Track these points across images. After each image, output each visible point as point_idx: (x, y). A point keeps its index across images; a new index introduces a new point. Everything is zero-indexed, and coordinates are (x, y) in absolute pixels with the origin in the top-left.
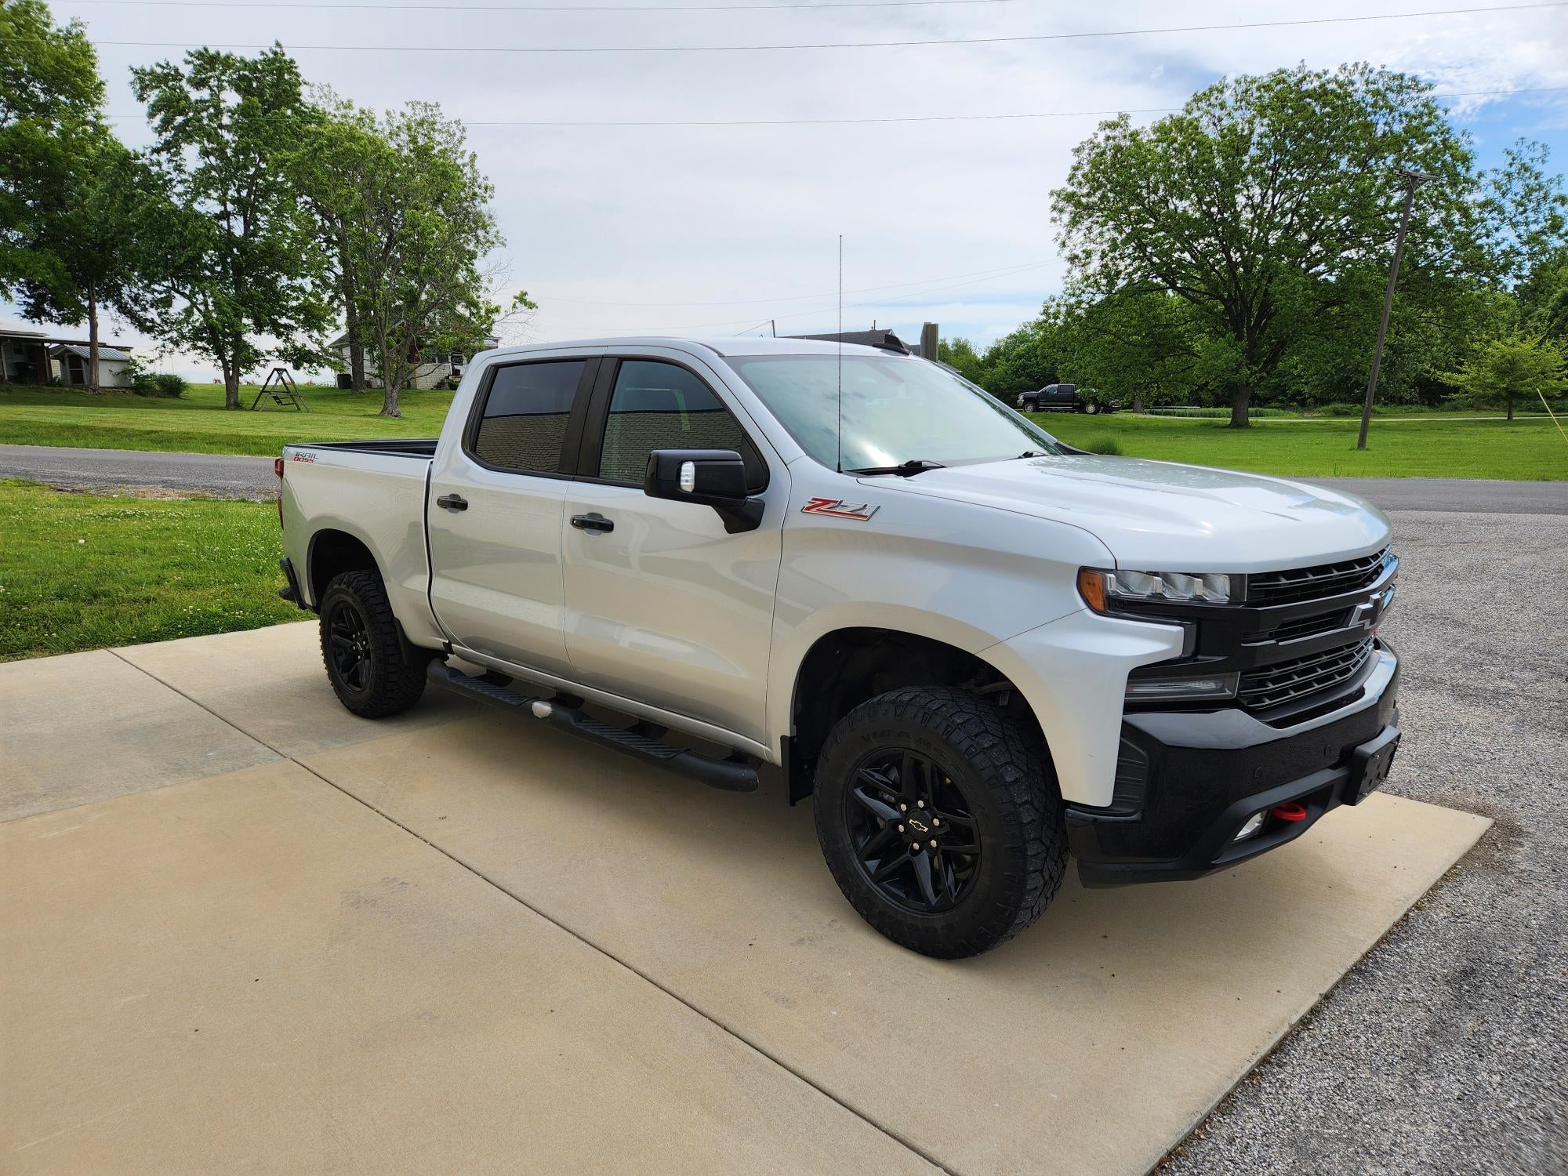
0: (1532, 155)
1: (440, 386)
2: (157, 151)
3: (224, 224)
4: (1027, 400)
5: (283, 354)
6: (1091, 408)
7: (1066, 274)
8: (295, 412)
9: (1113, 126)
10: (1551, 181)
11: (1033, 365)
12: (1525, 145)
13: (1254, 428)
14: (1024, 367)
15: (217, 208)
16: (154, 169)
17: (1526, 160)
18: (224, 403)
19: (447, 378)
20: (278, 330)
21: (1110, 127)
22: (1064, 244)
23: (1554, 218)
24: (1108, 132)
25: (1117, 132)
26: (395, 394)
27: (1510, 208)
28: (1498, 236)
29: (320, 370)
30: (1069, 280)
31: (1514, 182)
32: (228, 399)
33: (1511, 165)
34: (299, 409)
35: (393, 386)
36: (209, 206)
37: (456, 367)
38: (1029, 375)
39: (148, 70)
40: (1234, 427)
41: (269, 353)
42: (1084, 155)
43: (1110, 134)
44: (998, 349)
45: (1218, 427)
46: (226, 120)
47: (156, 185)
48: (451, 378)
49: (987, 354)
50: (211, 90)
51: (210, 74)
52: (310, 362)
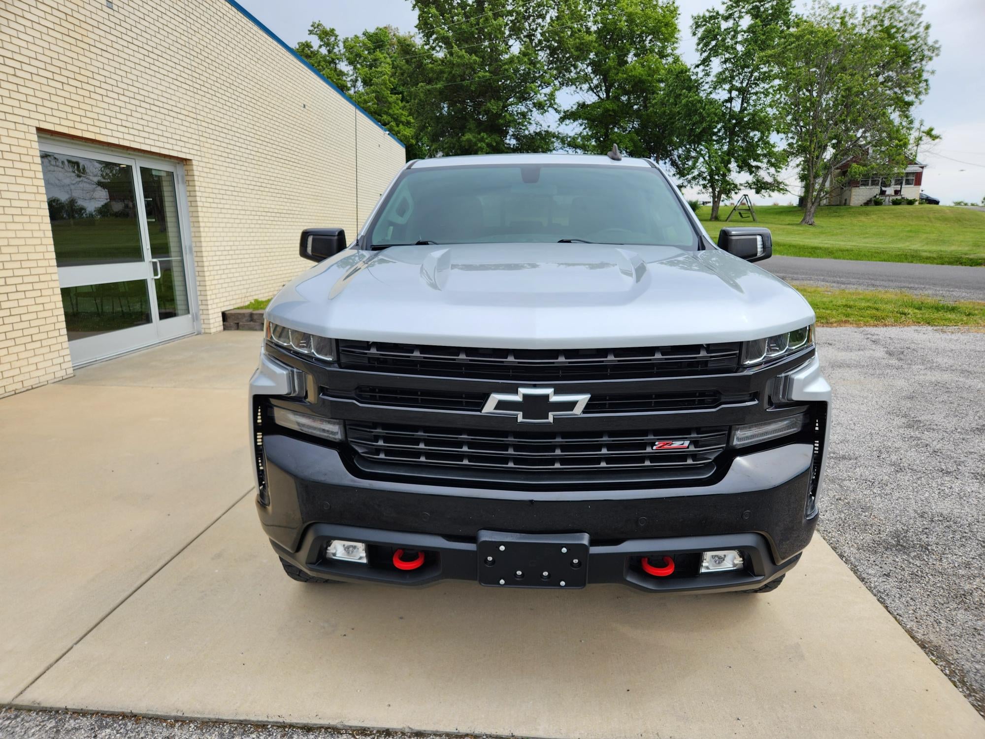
1: (867, 203)
2: (698, 66)
3: (728, 105)
5: (749, 186)
8: (751, 222)
15: (726, 96)
16: (693, 78)
18: (709, 217)
19: (875, 197)
20: (751, 170)
26: (813, 210)
29: (772, 194)
32: (712, 214)
34: (754, 220)
35: (813, 204)
36: (721, 95)
37: (884, 189)
39: (701, 15)
41: (741, 185)
46: (740, 38)
47: (695, 86)
48: (878, 197)
50: (735, 20)
51: (735, 10)
52: (766, 189)
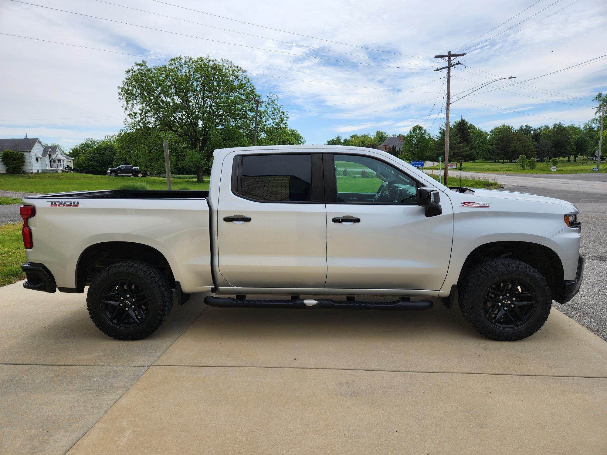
0: (274, 98)
4: (112, 171)
6: (140, 175)
7: (125, 121)
9: (141, 65)
10: (280, 107)
11: (97, 157)
12: (272, 95)
13: (205, 182)
14: (93, 158)
17: (273, 100)
21: (139, 65)
22: (126, 109)
23: (281, 118)
24: (138, 67)
25: (143, 68)
27: (270, 114)
28: (269, 122)
30: (126, 123)
31: (271, 106)
33: (269, 100)
38: (96, 161)
40: (199, 182)
42: (130, 74)
43: (139, 68)
44: (76, 149)
45: (193, 182)
49: (71, 151)
